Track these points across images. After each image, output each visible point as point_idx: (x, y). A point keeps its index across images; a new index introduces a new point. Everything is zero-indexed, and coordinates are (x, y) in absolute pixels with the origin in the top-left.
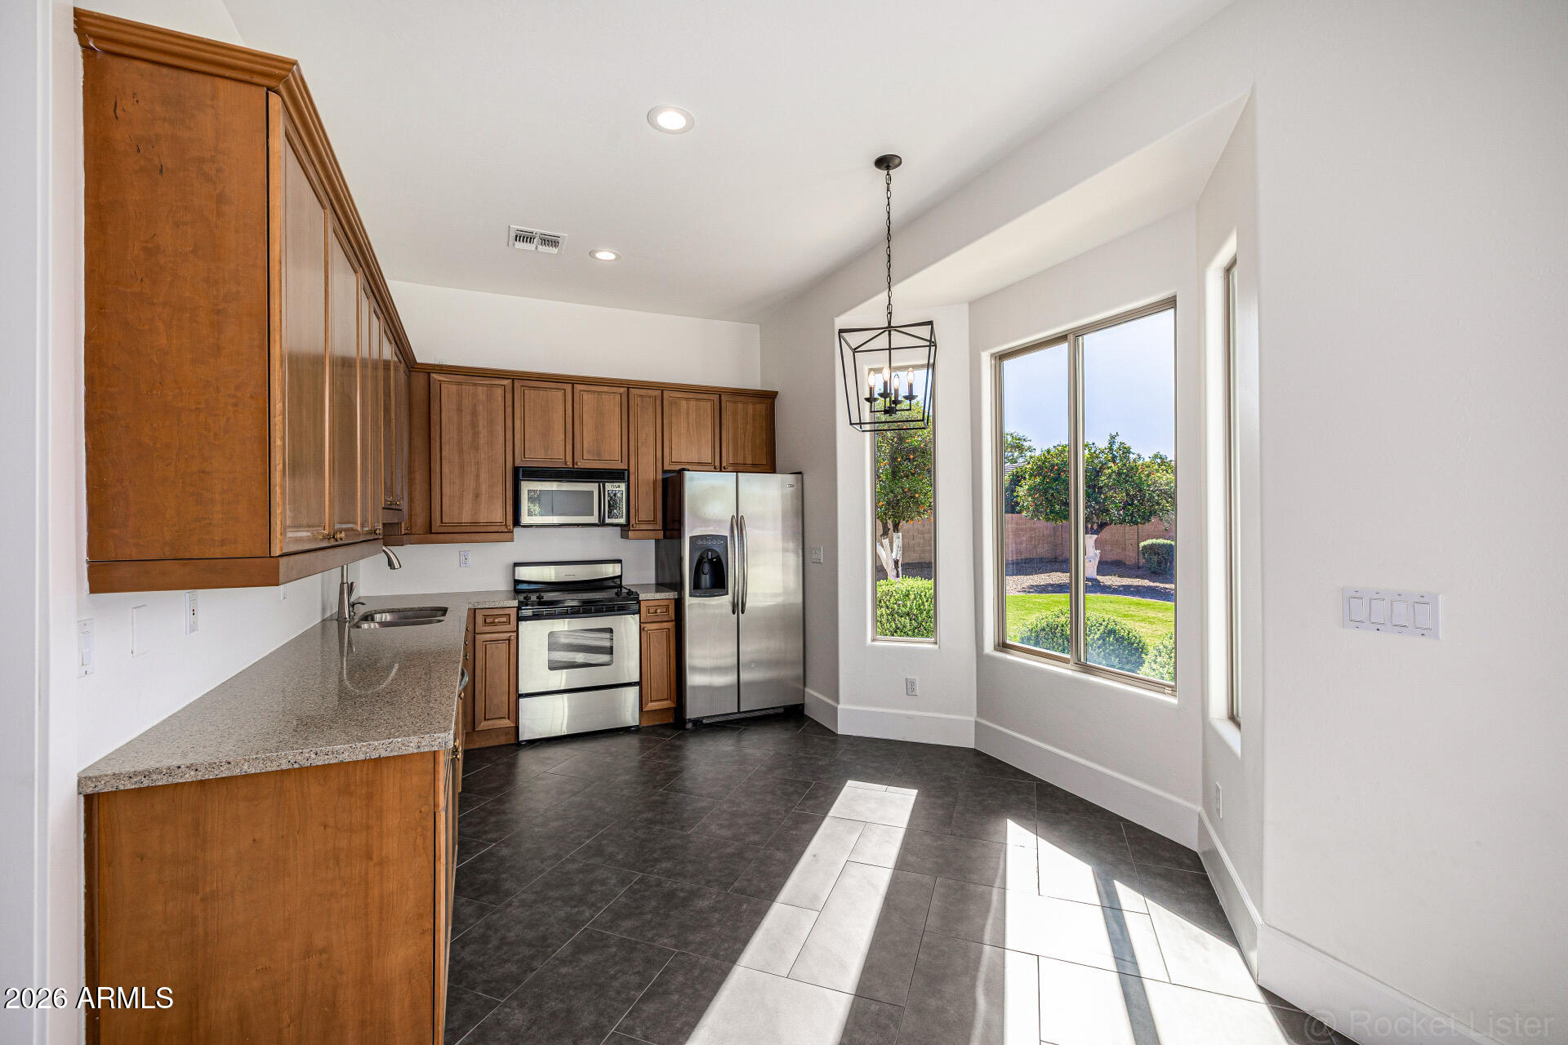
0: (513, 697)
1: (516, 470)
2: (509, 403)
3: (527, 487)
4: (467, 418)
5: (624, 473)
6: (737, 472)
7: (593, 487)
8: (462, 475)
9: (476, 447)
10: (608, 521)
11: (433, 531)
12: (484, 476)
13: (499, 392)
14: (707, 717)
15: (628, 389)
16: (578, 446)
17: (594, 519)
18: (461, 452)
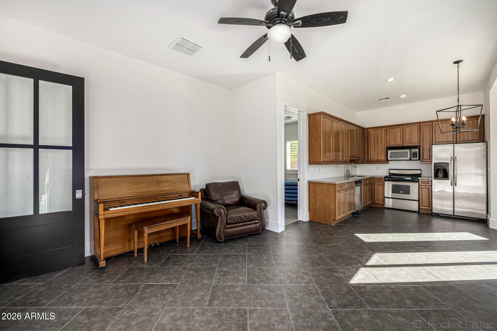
0: (383, 197)
1: (387, 148)
2: (386, 133)
3: (389, 152)
4: (376, 137)
5: (418, 146)
6: (454, 144)
7: (408, 151)
8: (375, 150)
9: (378, 143)
10: (412, 159)
11: (369, 161)
12: (380, 149)
13: (383, 131)
14: (442, 214)
15: (420, 124)
16: (404, 141)
17: (408, 159)
18: (374, 145)
